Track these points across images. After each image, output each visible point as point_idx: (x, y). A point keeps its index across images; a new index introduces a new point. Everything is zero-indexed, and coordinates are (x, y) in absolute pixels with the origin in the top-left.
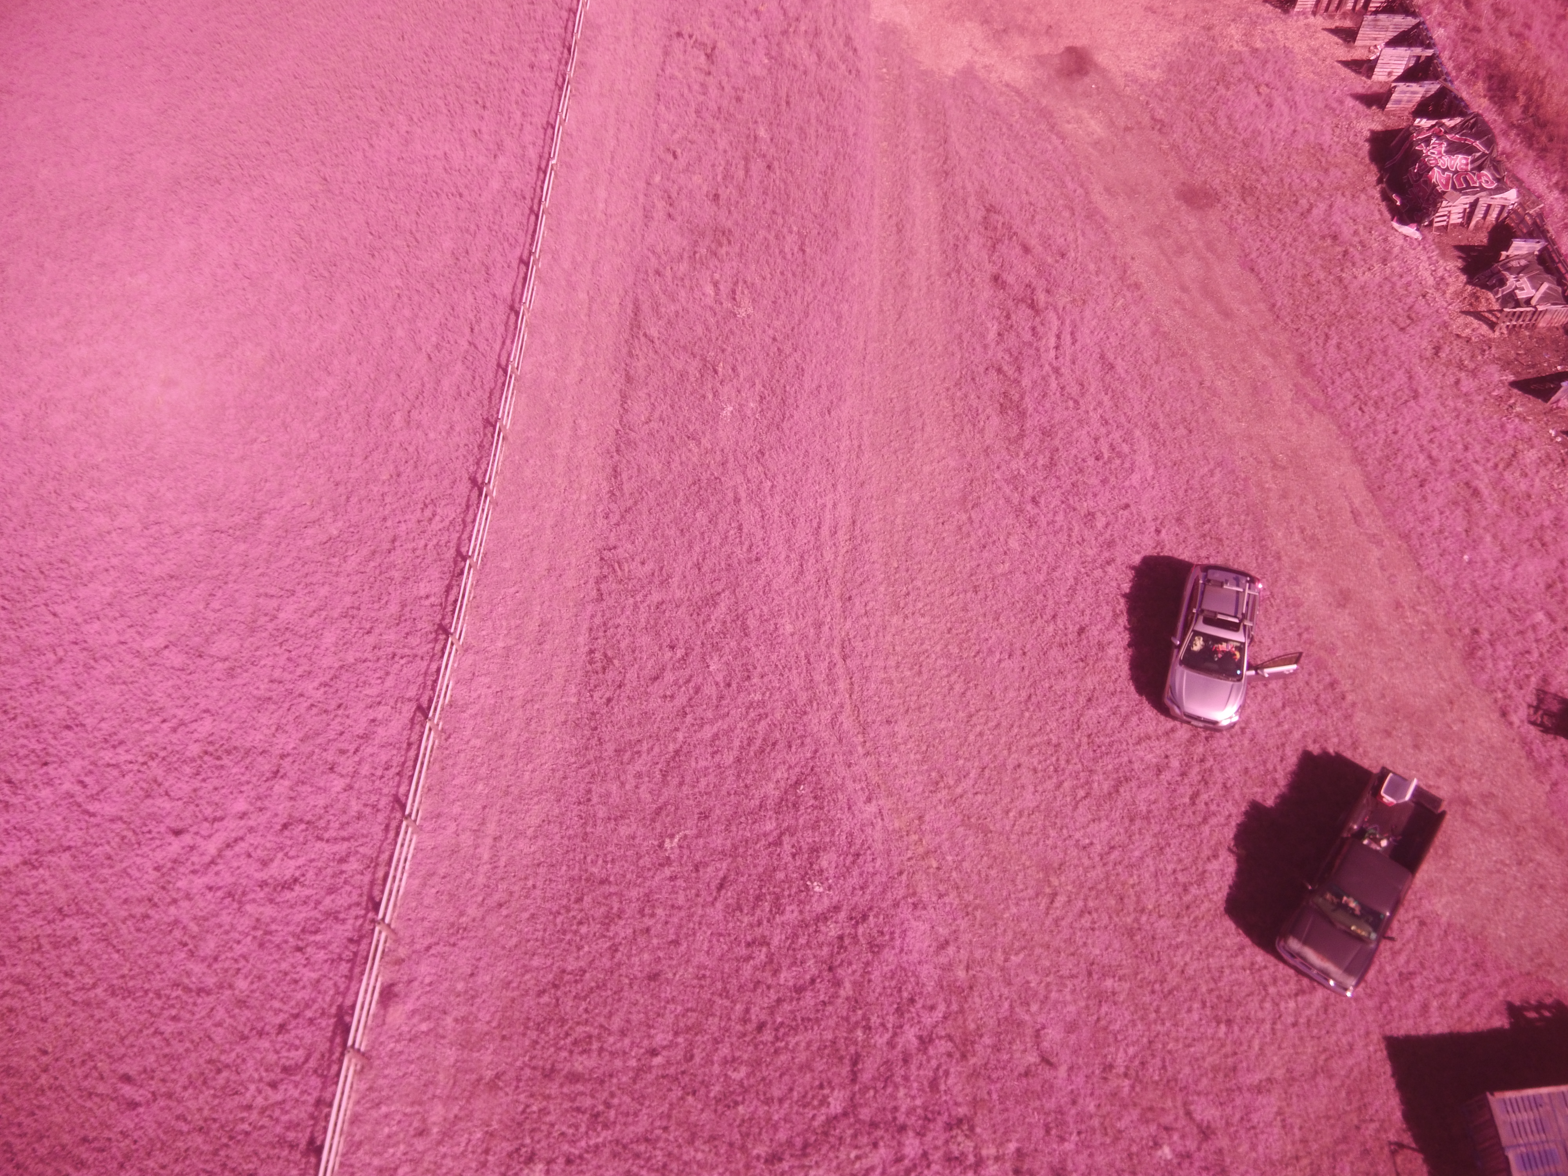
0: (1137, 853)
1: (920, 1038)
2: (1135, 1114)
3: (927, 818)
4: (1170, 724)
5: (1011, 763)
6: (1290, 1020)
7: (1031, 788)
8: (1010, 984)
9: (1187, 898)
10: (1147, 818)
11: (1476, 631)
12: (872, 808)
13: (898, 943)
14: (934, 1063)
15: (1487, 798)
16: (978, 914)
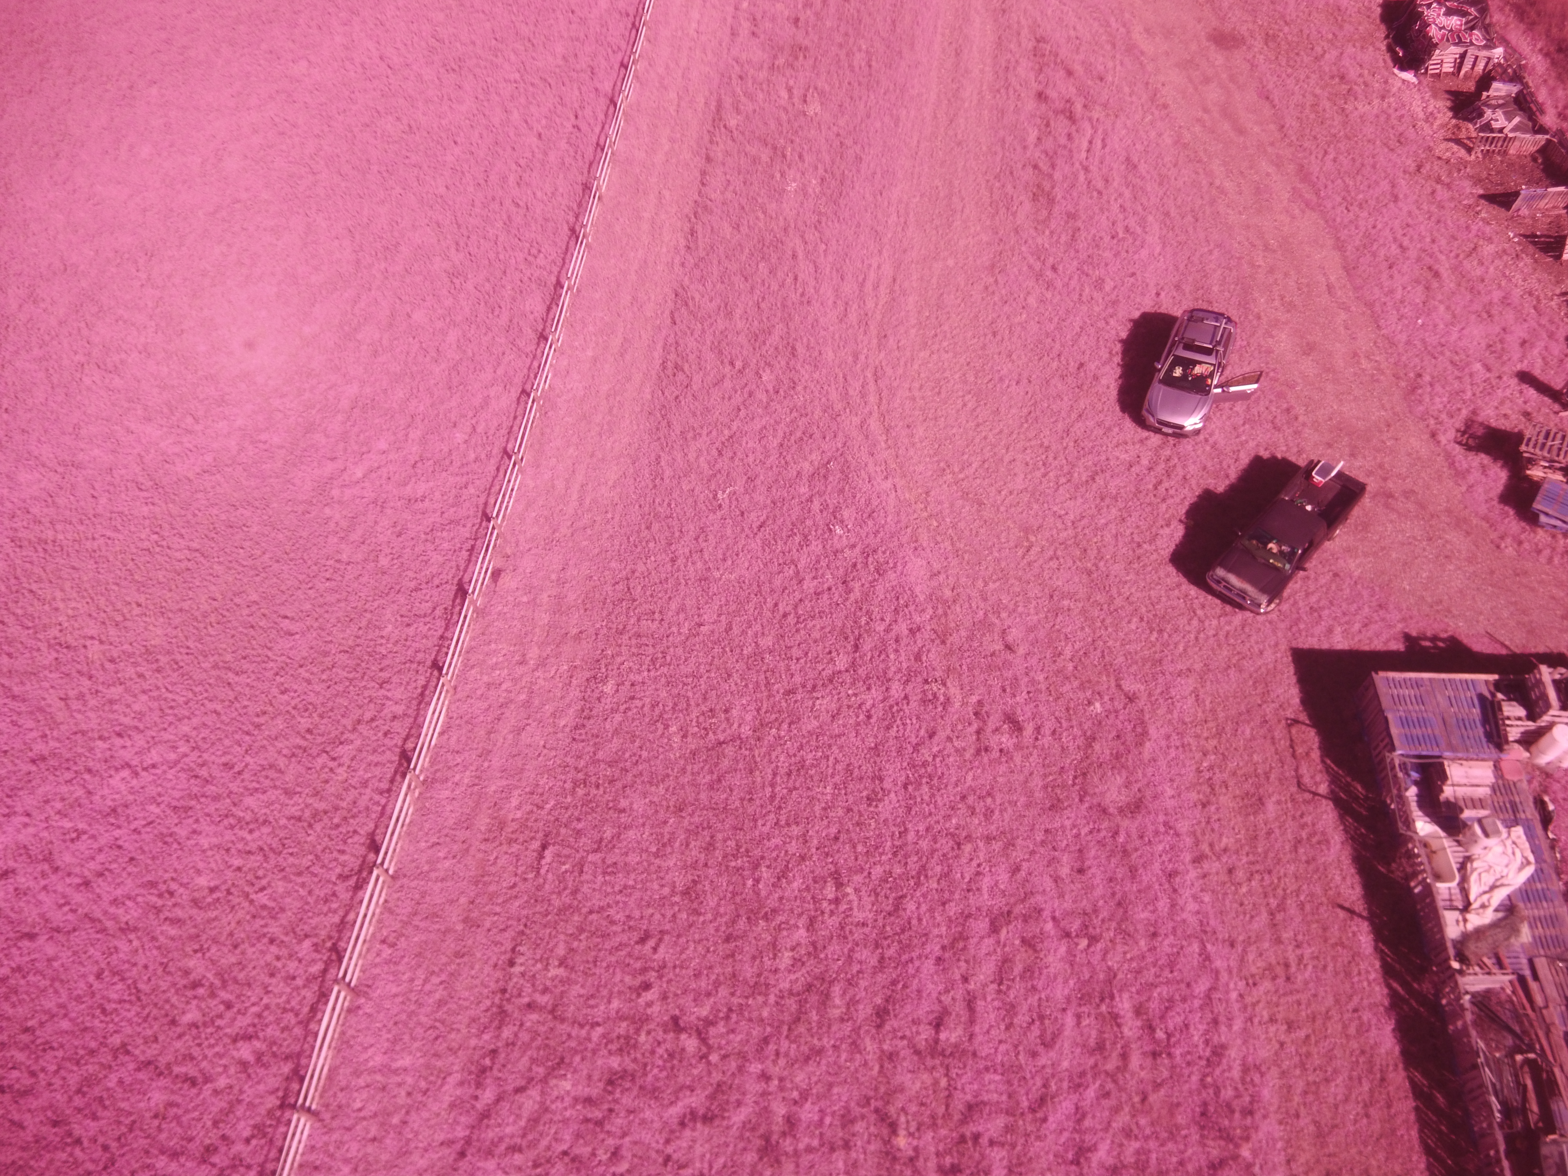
0: (1103, 521)
1: (911, 630)
2: (1076, 684)
3: (932, 493)
4: (1146, 434)
5: (1007, 459)
6: (1212, 632)
7: (1022, 476)
8: (985, 600)
9: (1139, 552)
10: (1115, 498)
11: (1419, 375)
12: (888, 484)
13: (900, 568)
14: (920, 643)
15: (1408, 494)
16: (966, 557)
